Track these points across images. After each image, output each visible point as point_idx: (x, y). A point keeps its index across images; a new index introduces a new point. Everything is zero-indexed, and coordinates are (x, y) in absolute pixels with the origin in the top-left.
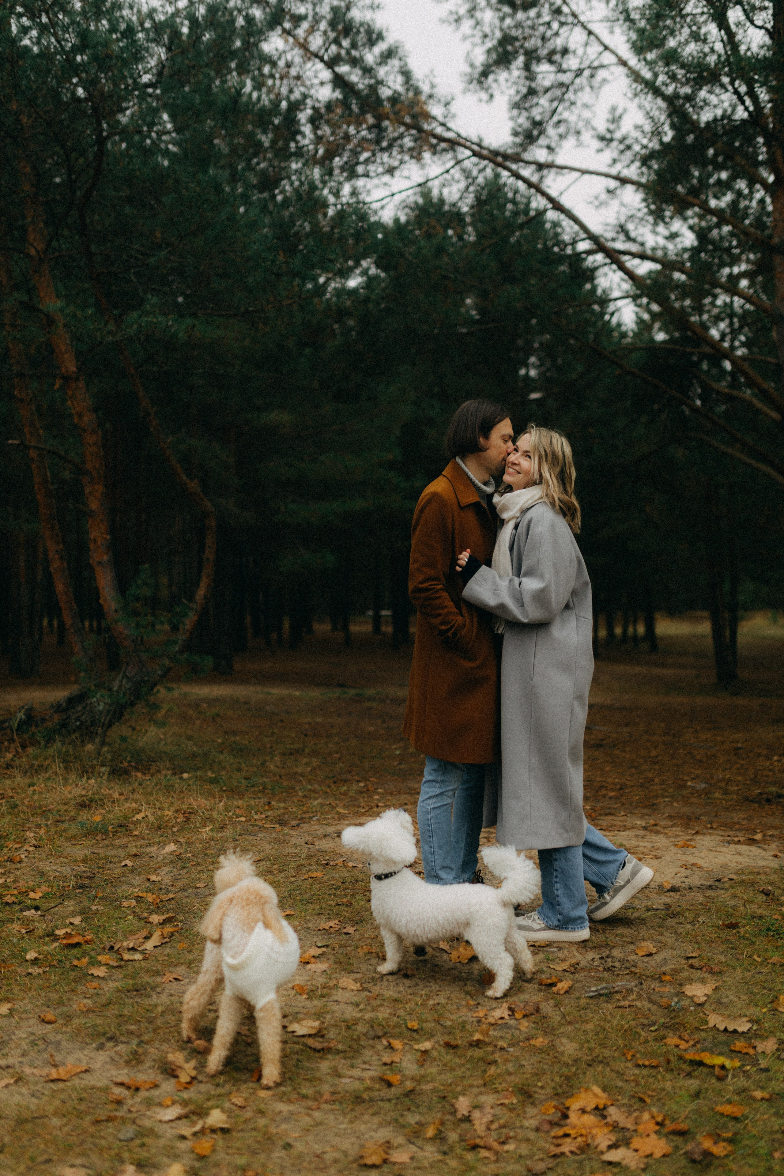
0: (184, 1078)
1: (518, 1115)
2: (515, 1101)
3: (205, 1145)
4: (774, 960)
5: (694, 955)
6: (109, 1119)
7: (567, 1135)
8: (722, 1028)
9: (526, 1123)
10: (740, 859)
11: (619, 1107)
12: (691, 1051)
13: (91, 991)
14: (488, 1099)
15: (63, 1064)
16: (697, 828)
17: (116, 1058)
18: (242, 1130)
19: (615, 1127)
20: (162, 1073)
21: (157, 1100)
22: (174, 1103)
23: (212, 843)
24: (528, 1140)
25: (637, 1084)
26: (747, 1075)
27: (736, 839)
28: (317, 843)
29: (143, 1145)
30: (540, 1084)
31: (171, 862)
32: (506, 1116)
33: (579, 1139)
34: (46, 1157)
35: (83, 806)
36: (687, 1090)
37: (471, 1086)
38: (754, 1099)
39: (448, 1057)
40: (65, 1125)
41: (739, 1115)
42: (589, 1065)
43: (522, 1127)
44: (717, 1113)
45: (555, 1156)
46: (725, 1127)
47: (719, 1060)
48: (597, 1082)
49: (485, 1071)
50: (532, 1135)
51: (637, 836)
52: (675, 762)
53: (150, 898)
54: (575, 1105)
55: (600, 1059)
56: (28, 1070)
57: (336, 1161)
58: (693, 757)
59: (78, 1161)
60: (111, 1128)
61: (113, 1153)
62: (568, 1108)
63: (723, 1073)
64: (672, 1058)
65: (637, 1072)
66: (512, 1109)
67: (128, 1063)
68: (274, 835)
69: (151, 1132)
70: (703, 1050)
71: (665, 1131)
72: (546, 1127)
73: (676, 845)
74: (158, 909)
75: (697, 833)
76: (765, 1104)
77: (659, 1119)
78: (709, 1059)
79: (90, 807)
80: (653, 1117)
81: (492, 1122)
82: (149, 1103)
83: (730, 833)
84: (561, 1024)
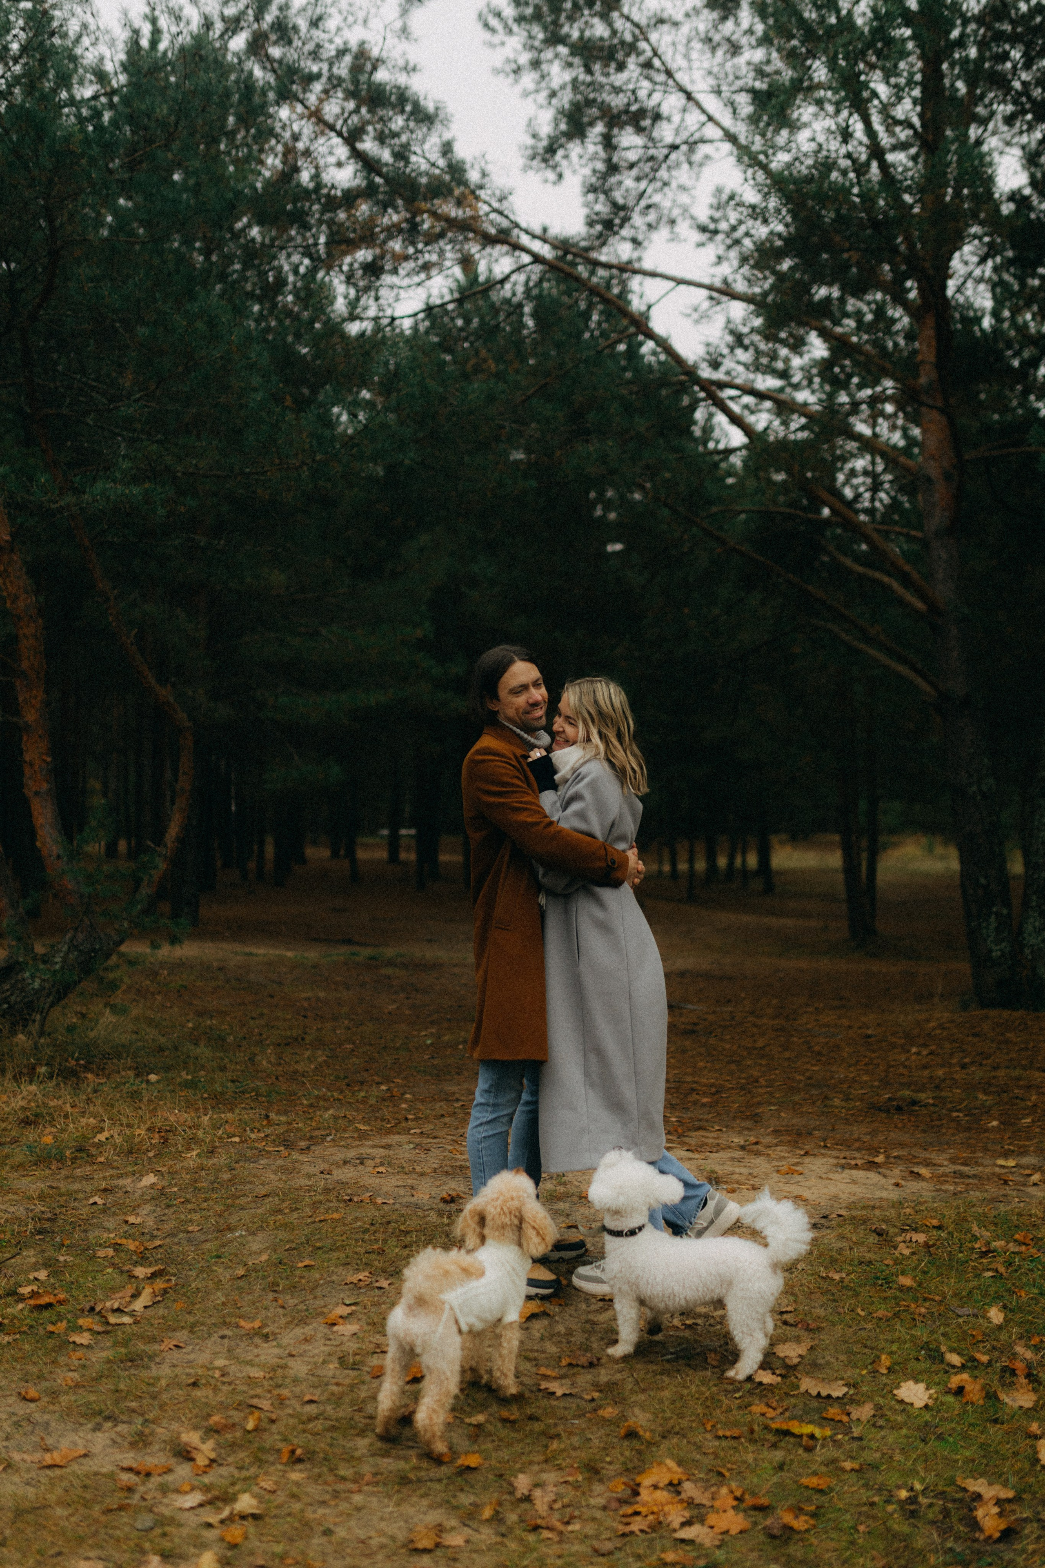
0: (201, 1461)
1: (584, 1493)
2: (580, 1478)
3: (235, 1532)
4: (880, 1313)
5: (789, 1309)
6: (121, 1508)
7: (637, 1513)
8: (814, 1393)
9: (592, 1502)
10: (854, 1188)
11: (695, 1482)
12: (779, 1420)
13: (76, 1363)
14: (550, 1477)
15: (56, 1448)
16: (807, 1147)
17: (119, 1440)
18: (275, 1516)
19: (690, 1503)
20: (175, 1455)
21: (172, 1487)
22: (192, 1489)
23: (203, 1173)
24: (594, 1519)
25: (716, 1456)
26: (837, 1444)
27: (853, 1162)
28: (335, 1172)
29: (164, 1535)
30: (608, 1459)
31: (153, 1198)
32: (570, 1494)
33: (651, 1517)
34: (57, 1549)
35: (26, 1122)
36: (770, 1463)
37: (531, 1463)
38: (843, 1470)
39: (504, 1432)
40: (72, 1515)
41: (824, 1487)
42: (664, 1437)
43: (588, 1506)
44: (801, 1486)
45: (624, 1535)
46: (809, 1500)
47: (808, 1429)
48: (672, 1457)
49: (546, 1446)
50: (598, 1514)
51: (732, 1159)
52: (787, 1054)
53: (132, 1245)
54: (647, 1481)
55: (677, 1429)
56: (16, 1456)
57: (382, 1547)
58: (810, 1048)
59: (92, 1554)
60: (124, 1517)
61: (132, 1543)
62: (639, 1485)
63: (811, 1442)
64: (756, 1428)
65: (717, 1443)
66: (576, 1486)
67: (133, 1445)
68: (280, 1162)
69: (171, 1521)
70: (791, 1419)
71: (743, 1506)
72: (614, 1505)
73: (778, 1171)
74: (143, 1259)
75: (807, 1154)
76: (854, 1476)
77: (738, 1494)
78: (797, 1428)
79: (35, 1123)
80: (732, 1492)
81: (555, 1501)
82: (164, 1489)
83: (847, 1154)
84: (633, 1391)
